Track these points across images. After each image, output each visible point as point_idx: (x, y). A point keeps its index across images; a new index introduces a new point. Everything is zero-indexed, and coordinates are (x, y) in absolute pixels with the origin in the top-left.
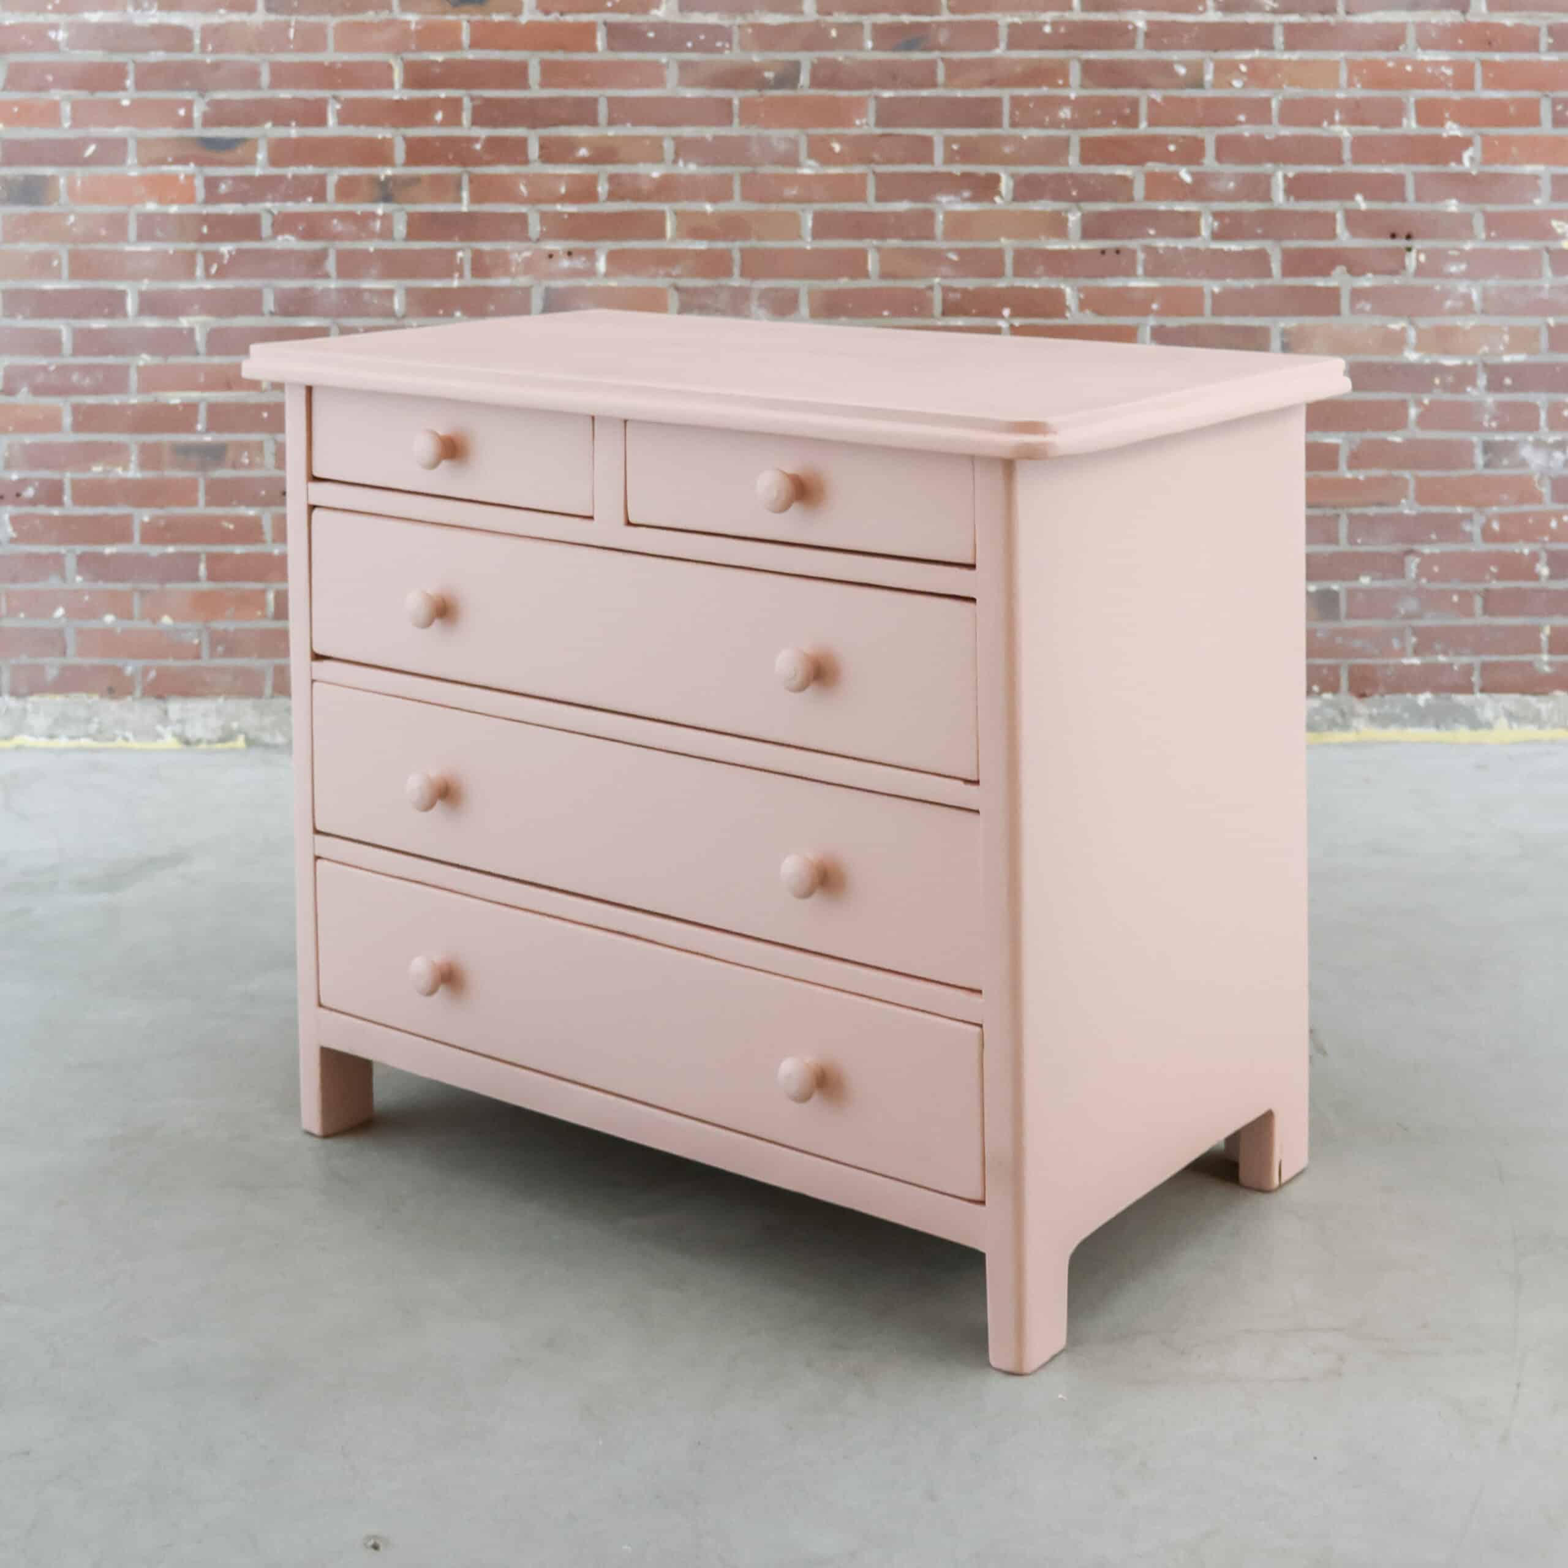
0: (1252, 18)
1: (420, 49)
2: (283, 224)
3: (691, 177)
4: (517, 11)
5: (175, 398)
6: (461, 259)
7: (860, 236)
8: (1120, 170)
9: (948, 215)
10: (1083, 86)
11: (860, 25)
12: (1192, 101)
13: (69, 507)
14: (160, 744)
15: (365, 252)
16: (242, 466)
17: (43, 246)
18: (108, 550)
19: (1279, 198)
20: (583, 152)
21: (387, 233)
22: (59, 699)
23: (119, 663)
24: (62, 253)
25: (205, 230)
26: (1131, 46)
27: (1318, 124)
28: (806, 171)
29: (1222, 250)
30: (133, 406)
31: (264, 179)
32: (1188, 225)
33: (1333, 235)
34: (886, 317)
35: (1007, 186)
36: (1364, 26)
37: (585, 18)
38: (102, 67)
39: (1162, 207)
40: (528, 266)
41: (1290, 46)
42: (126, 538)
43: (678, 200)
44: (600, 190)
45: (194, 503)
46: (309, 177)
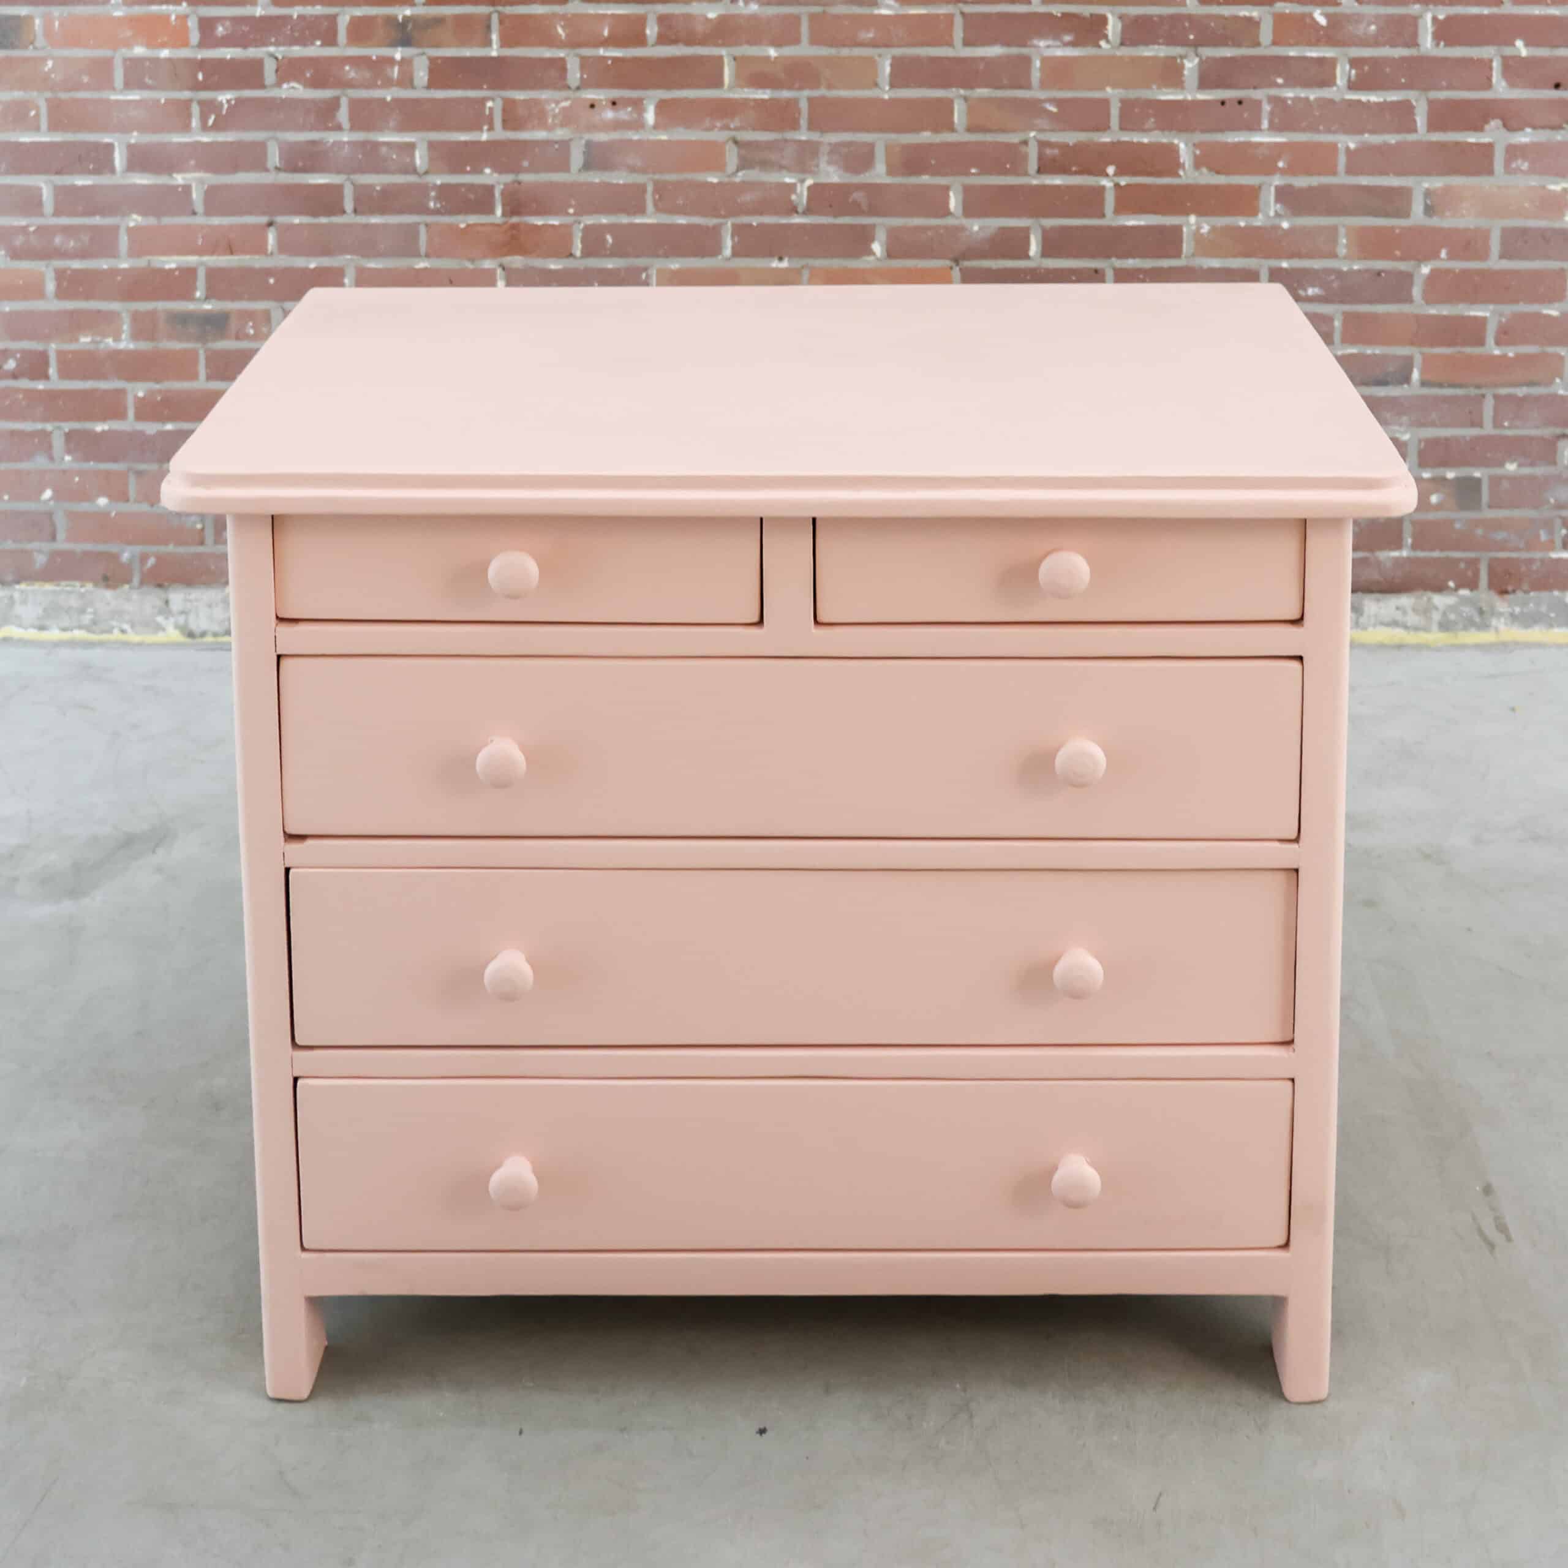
2: (289, 70)
3: (753, 17)
5: (171, 263)
6: (491, 109)
7: (946, 86)
8: (1244, 12)
9: (1045, 60)
13: (55, 382)
14: (161, 637)
15: (382, 101)
16: (247, 337)
17: (18, 95)
18: (100, 427)
19: (1427, 43)
21: (406, 81)
22: (49, 587)
23: (113, 548)
24: (40, 100)
25: (200, 77)
28: (884, 12)
29: (1359, 101)
30: (124, 270)
31: (262, 19)
32: (1322, 72)
33: (1488, 85)
34: (973, 174)
35: (1114, 26)
39: (1292, 53)
40: (567, 118)
42: (119, 414)
43: (737, 43)
44: (648, 32)
45: (194, 376)
46: (317, 18)
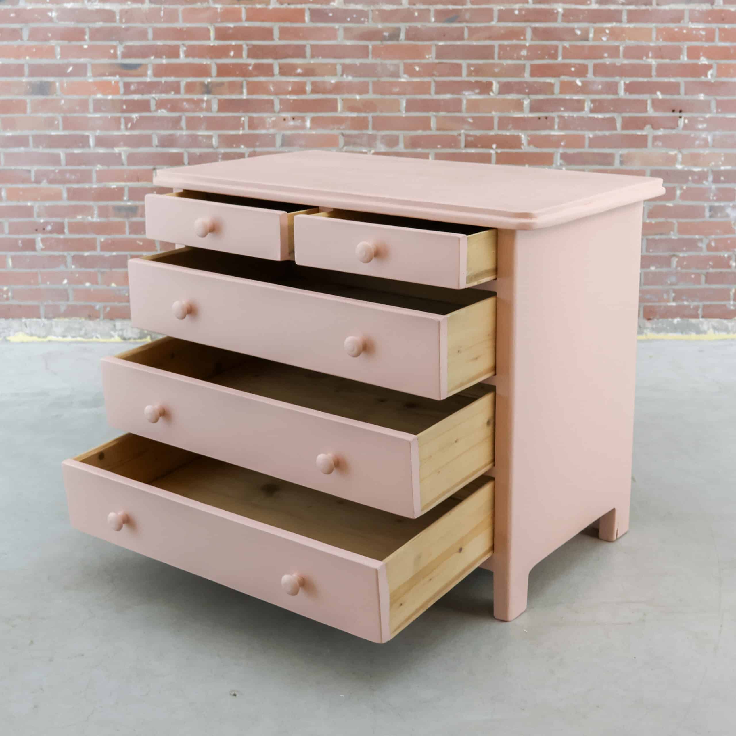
0: (612, 7)
1: (222, 21)
2: (161, 104)
3: (350, 83)
4: (268, 3)
5: (114, 185)
6: (243, 121)
7: (428, 111)
8: (548, 80)
9: (468, 100)
10: (532, 40)
11: (429, 10)
12: (583, 47)
13: (67, 235)
14: (112, 340)
15: (199, 118)
17: (50, 115)
18: (86, 254)
19: (621, 93)
20: (299, 71)
21: (209, 109)
22: (67, 320)
23: (92, 304)
24: (59, 117)
25: (125, 107)
26: (555, 20)
27: (641, 58)
28: (403, 80)
29: (594, 118)
30: (95, 188)
31: (151, 83)
32: (579, 106)
33: (646, 111)
34: (439, 148)
35: (496, 86)
36: (665, 11)
37: (299, 6)
38: (75, 29)
39: (567, 97)
40: (275, 125)
41: (630, 21)
42: (94, 248)
43: (343, 93)
44: (307, 88)
45: (124, 233)
46: (172, 82)
